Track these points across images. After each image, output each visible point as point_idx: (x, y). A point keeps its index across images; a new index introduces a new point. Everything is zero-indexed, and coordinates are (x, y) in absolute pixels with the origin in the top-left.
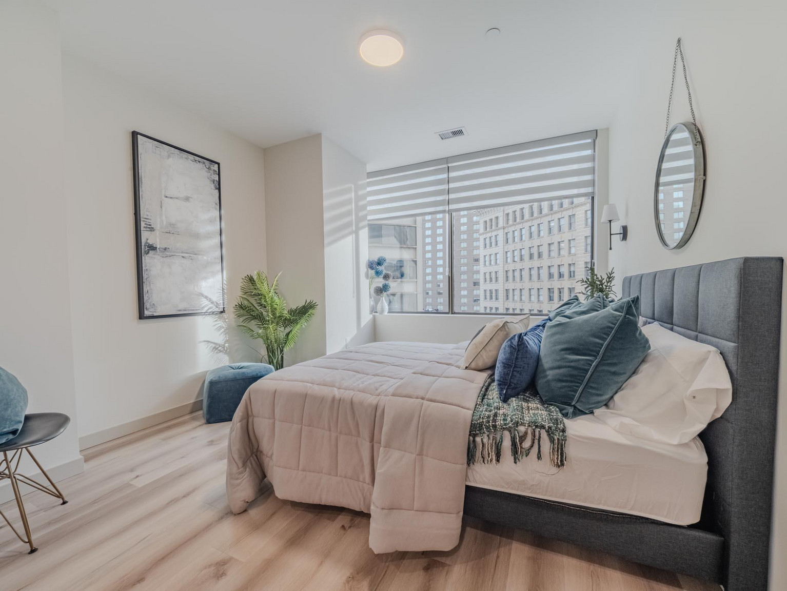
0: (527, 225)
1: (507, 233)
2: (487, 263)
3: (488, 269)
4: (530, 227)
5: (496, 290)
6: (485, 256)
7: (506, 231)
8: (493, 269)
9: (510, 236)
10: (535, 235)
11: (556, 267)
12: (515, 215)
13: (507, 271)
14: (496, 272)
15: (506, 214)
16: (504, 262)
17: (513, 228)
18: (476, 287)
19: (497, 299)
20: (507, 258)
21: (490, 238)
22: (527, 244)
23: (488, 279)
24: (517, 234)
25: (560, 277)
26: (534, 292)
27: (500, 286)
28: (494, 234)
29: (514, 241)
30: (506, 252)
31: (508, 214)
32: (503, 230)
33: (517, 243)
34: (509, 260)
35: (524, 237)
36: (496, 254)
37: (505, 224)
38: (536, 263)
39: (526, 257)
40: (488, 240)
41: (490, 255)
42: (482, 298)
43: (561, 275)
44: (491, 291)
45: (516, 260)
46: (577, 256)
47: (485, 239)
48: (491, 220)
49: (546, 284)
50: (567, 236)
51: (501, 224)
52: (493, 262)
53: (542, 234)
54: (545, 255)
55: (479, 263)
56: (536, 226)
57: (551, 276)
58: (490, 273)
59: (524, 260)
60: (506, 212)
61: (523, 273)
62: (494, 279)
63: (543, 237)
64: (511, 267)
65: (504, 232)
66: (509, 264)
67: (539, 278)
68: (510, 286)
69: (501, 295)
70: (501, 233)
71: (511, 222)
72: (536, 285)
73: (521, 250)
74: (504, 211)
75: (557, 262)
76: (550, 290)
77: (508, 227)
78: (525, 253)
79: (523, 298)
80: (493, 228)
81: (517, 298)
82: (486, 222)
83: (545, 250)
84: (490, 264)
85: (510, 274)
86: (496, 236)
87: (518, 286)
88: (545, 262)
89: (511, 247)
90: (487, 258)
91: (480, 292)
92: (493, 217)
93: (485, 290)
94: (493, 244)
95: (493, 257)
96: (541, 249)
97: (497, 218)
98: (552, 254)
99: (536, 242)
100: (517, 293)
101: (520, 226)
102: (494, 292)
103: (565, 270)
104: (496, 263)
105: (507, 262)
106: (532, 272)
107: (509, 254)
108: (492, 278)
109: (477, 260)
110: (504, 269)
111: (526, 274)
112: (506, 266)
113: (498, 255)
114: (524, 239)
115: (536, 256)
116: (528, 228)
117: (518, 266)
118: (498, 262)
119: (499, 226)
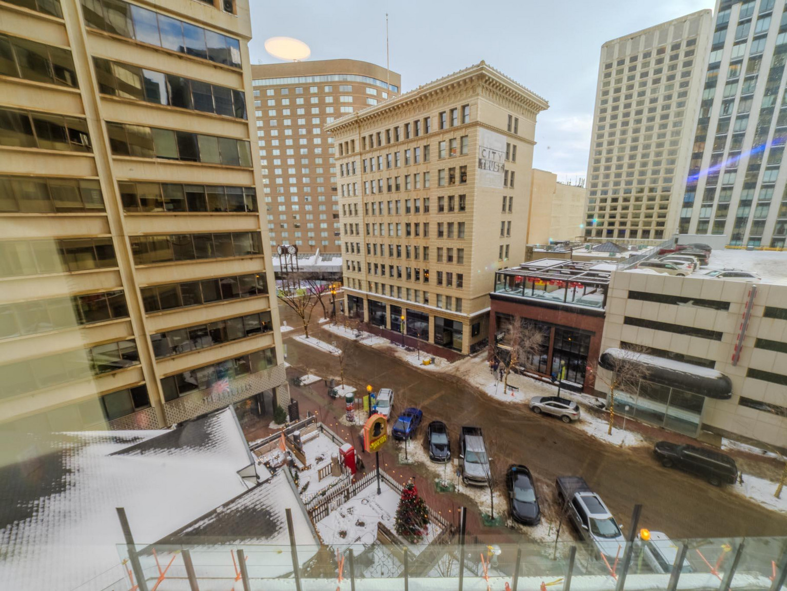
0: (384, 153)
2: (346, 193)
3: (347, 201)
4: (387, 155)
5: (356, 224)
6: (343, 186)
7: (363, 157)
8: (352, 200)
9: (368, 163)
10: (392, 164)
11: (412, 201)
12: (372, 140)
13: (366, 204)
14: (355, 205)
15: (362, 137)
16: (362, 193)
17: (370, 155)
18: (336, 219)
19: (358, 233)
20: (365, 189)
21: (347, 164)
22: (385, 174)
23: (347, 212)
24: (374, 162)
26: (393, 227)
27: (360, 220)
28: (351, 160)
29: (372, 170)
30: (365, 182)
31: (364, 138)
33: (375, 172)
34: (368, 191)
35: (381, 166)
36: (354, 184)
37: (361, 149)
38: (394, 196)
39: (385, 189)
40: (344, 167)
41: (348, 185)
42: (342, 232)
43: (417, 209)
44: (351, 225)
45: (374, 192)
46: (431, 190)
47: (341, 165)
48: (347, 143)
49: (404, 219)
50: (422, 168)
51: (358, 149)
52: (351, 193)
53: (399, 165)
54: (402, 187)
55: (337, 193)
56: (393, 154)
57: (408, 210)
58: (349, 205)
59: (382, 192)
60: (363, 135)
61: (382, 206)
62: (353, 212)
63: (400, 168)
64: (370, 200)
65: (361, 158)
66: (368, 196)
67: (397, 212)
68: (370, 220)
69: (362, 229)
70: (358, 159)
71: (368, 148)
72: (395, 220)
73: (379, 180)
74: (360, 134)
75: (413, 195)
76: (408, 225)
77: (365, 153)
78: (384, 184)
79: (383, 232)
80: (350, 153)
81: (377, 232)
82: (341, 145)
83: (401, 181)
84: (349, 195)
85: (370, 207)
86: (353, 163)
87: (378, 220)
88: (402, 196)
89: (369, 177)
90: (345, 188)
91: (340, 225)
92: (349, 140)
93: (345, 224)
94: (351, 171)
95: (351, 187)
96: (399, 181)
97: (353, 141)
98: (409, 187)
99: (394, 173)
100: (377, 227)
101: (378, 154)
102: (354, 226)
103: (420, 204)
104: (355, 194)
105: (365, 193)
106: (391, 206)
107: (368, 185)
108: (352, 210)
109: (335, 189)
110: (363, 202)
111: (384, 207)
112: (365, 198)
113: (356, 185)
114: (381, 168)
115: (394, 188)
116: (385, 157)
117: (378, 198)
118: (357, 193)
119: (356, 152)
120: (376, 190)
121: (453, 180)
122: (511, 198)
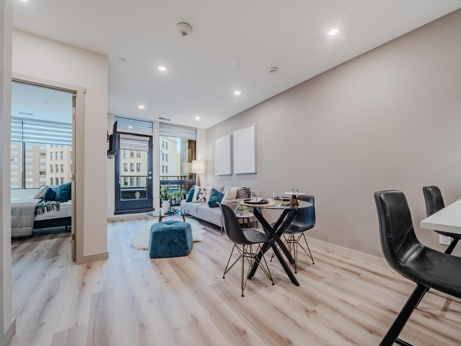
2: (54, 158)
3: (54, 163)
5: (62, 178)
6: (51, 153)
8: (59, 163)
14: (62, 165)
18: (43, 175)
23: (54, 170)
41: (56, 152)
44: (57, 179)
52: (59, 158)
55: (46, 157)
58: (56, 165)
84: (57, 159)
90: (54, 154)
93: (52, 179)
95: (59, 154)
102: (60, 180)
104: (62, 159)
108: (58, 169)
113: (63, 154)
118: (64, 158)
121: (133, 155)
122: (167, 167)
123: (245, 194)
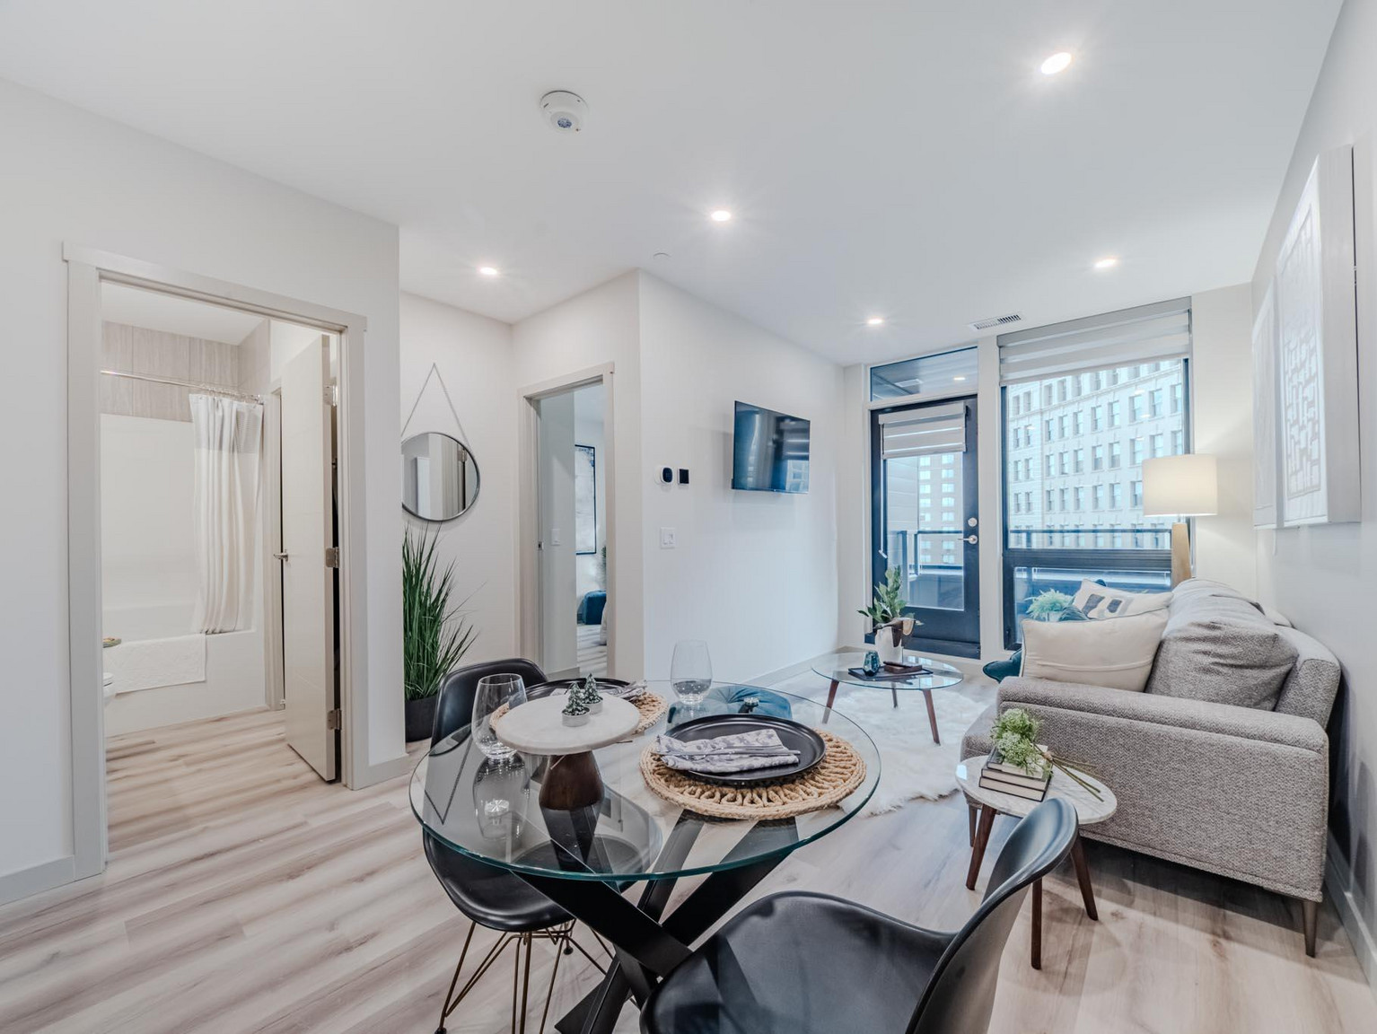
0: (1086, 407)
1: (1048, 422)
4: (1094, 409)
7: (1046, 417)
8: (1022, 488)
9: (1055, 427)
10: (1103, 423)
12: (1064, 388)
13: (1049, 492)
14: (1028, 494)
15: (1046, 386)
16: (1042, 474)
17: (1059, 413)
20: (1049, 466)
22: (1088, 440)
24: (1068, 422)
25: (1136, 504)
27: (1037, 520)
29: (1062, 435)
30: (1048, 457)
31: (1049, 386)
32: (1039, 417)
33: (1068, 438)
34: (1054, 471)
35: (1081, 427)
36: (1027, 461)
37: (1043, 404)
38: (1107, 476)
39: (1087, 465)
40: (1011, 435)
41: (1016, 462)
45: (1066, 471)
49: (1128, 517)
51: (1036, 405)
52: (1021, 476)
53: (1117, 421)
54: (1125, 461)
56: (1105, 406)
57: (1136, 500)
59: (1082, 470)
60: (1046, 383)
61: (1081, 495)
62: (1023, 507)
63: (1120, 428)
64: (1057, 484)
65: (1042, 419)
66: (1054, 478)
67: (1113, 505)
69: (1041, 537)
70: (1035, 421)
71: (1055, 402)
72: (1110, 519)
73: (1076, 451)
74: (1041, 382)
77: (1050, 410)
78: (1085, 457)
80: (1022, 412)
83: (1122, 450)
85: (1056, 497)
86: (1026, 427)
87: (1072, 519)
88: (1125, 475)
89: (1056, 446)
92: (1020, 392)
94: (1021, 441)
95: (1021, 466)
96: (1117, 450)
97: (1028, 394)
98: (1139, 458)
99: (1106, 437)
101: (1074, 408)
104: (1028, 477)
105: (1049, 474)
106: (1100, 493)
107: (1053, 461)
108: (1022, 504)
110: (1043, 488)
111: (1086, 496)
112: (1047, 483)
113: (1031, 462)
114: (1081, 431)
115: (1106, 463)
116: (1089, 411)
117: (1072, 482)
118: (1031, 475)
119: (1032, 410)
120: (1069, 468)
123: (1207, 671)
